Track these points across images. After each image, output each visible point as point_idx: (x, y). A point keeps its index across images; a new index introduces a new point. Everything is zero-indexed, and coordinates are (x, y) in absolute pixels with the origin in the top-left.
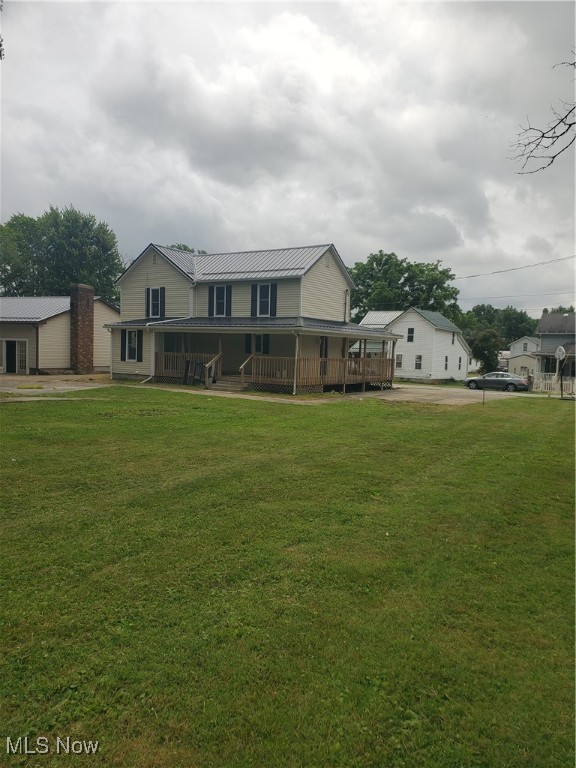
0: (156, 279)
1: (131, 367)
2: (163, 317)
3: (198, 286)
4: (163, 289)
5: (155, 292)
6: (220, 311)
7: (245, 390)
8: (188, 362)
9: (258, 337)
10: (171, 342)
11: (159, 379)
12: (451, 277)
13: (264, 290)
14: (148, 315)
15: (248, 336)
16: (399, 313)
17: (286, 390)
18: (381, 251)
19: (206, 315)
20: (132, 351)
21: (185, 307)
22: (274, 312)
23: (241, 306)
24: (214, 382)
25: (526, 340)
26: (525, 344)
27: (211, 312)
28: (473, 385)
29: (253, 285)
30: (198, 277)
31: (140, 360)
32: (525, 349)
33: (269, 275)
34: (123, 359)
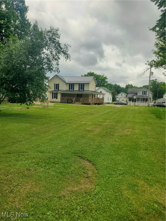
0: (57, 82)
1: (55, 100)
2: (58, 90)
3: (67, 84)
4: (59, 84)
5: (57, 84)
6: (72, 89)
7: (81, 104)
8: (68, 99)
9: (80, 94)
10: (63, 95)
11: (61, 102)
12: (107, 79)
13: (82, 85)
14: (55, 89)
15: (78, 94)
16: (99, 88)
17: (89, 104)
18: (90, 72)
19: (68, 89)
20: (55, 97)
21: (64, 88)
22: (84, 89)
23: (76, 88)
24: (74, 103)
25: (122, 93)
26: (122, 94)
27: (69, 89)
28: (115, 104)
29: (79, 84)
30: (67, 82)
31: (57, 98)
32: (122, 96)
33: (83, 82)
34: (53, 98)
